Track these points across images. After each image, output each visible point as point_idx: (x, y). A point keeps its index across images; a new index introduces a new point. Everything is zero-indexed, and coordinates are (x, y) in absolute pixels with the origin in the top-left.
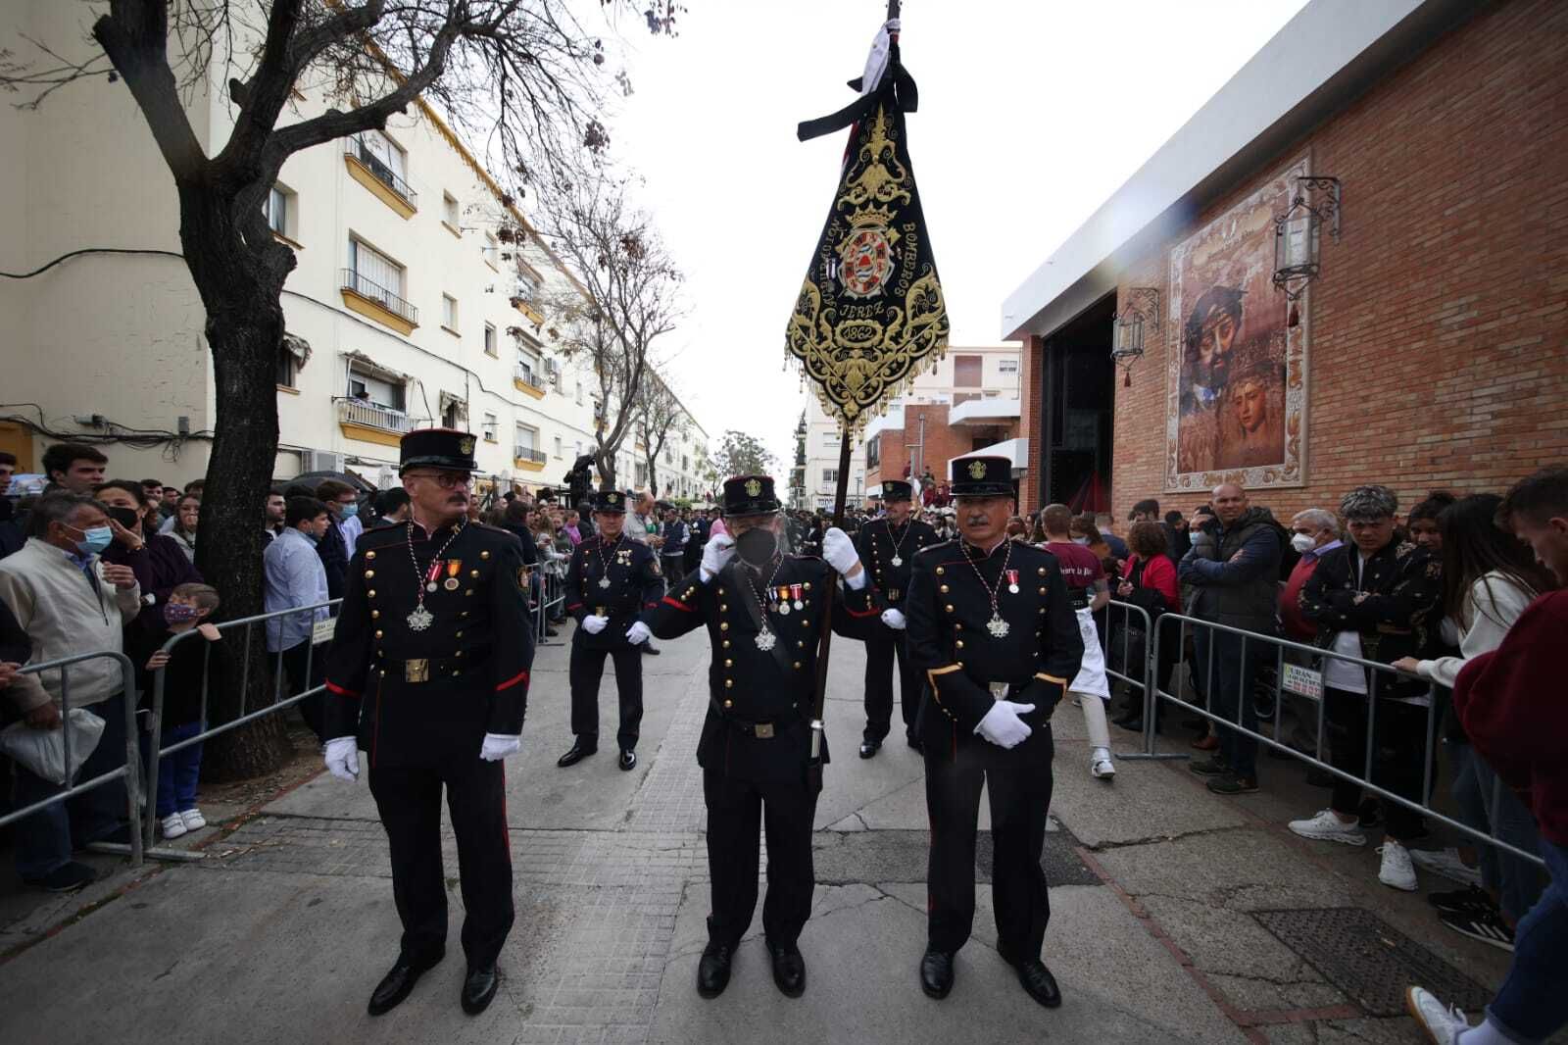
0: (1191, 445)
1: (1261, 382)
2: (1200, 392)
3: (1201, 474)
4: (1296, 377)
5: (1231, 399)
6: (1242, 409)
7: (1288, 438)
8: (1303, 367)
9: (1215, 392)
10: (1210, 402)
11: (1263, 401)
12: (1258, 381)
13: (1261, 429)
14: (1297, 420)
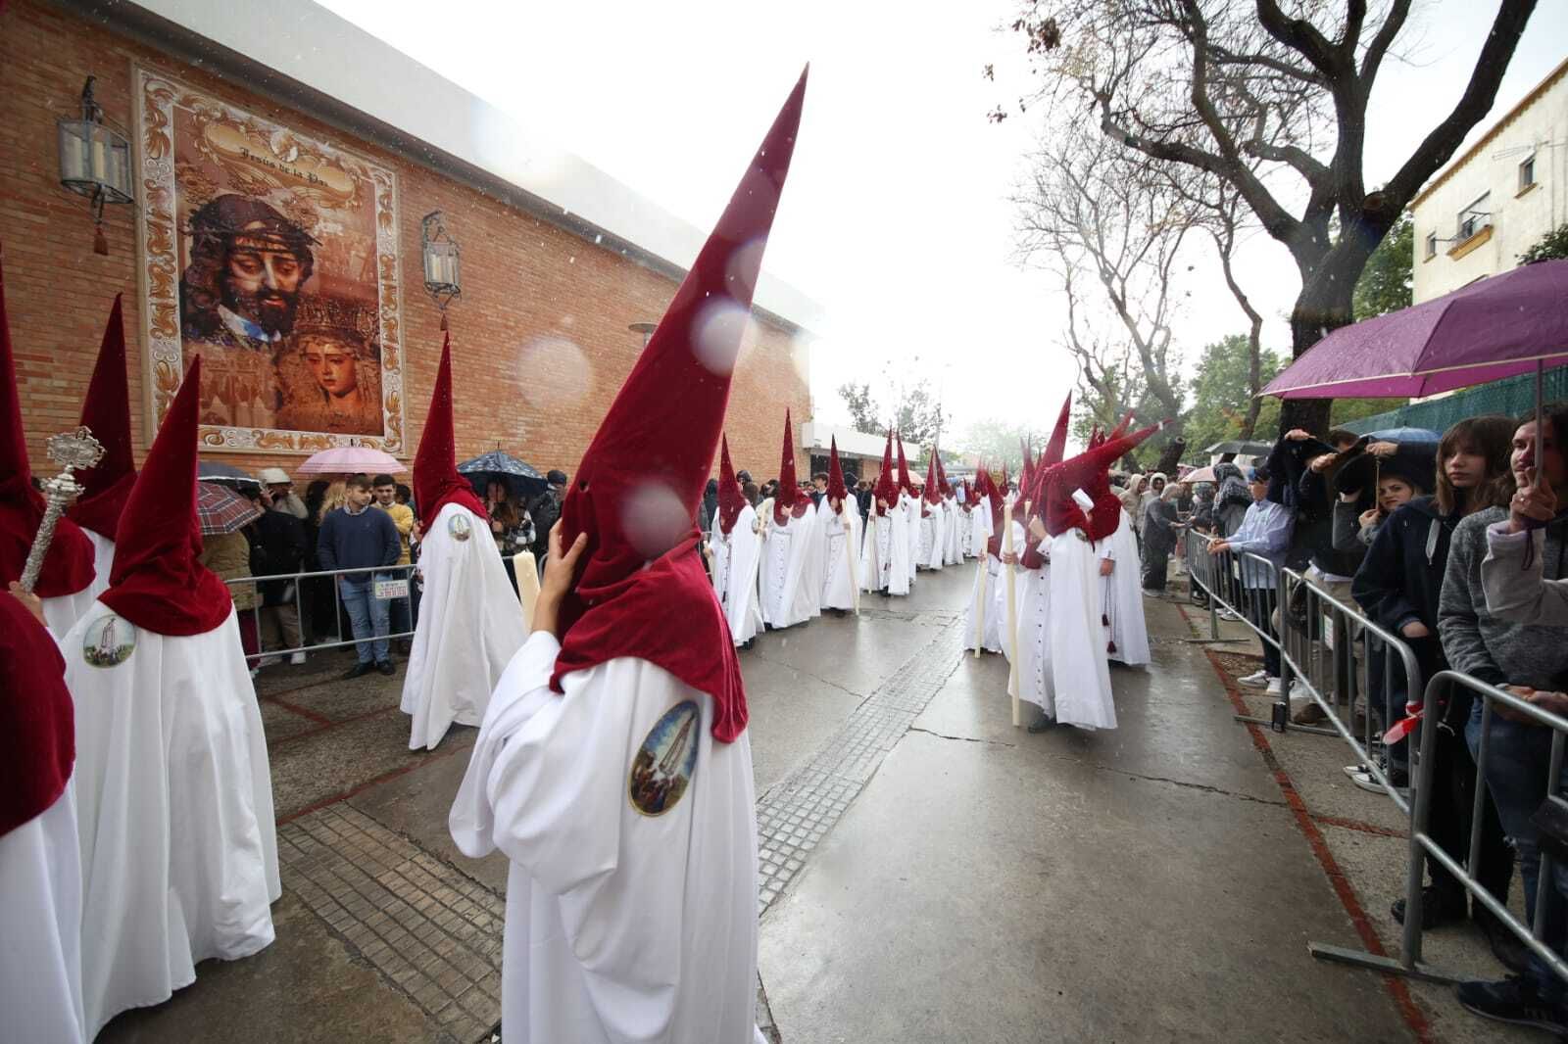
0: (222, 388)
1: (348, 350)
2: (237, 323)
3: (250, 431)
4: (392, 361)
5: (299, 351)
6: (320, 369)
7: (387, 415)
8: (399, 354)
9: (271, 334)
10: (261, 342)
11: (353, 372)
12: (342, 347)
13: (351, 396)
14: (396, 401)
